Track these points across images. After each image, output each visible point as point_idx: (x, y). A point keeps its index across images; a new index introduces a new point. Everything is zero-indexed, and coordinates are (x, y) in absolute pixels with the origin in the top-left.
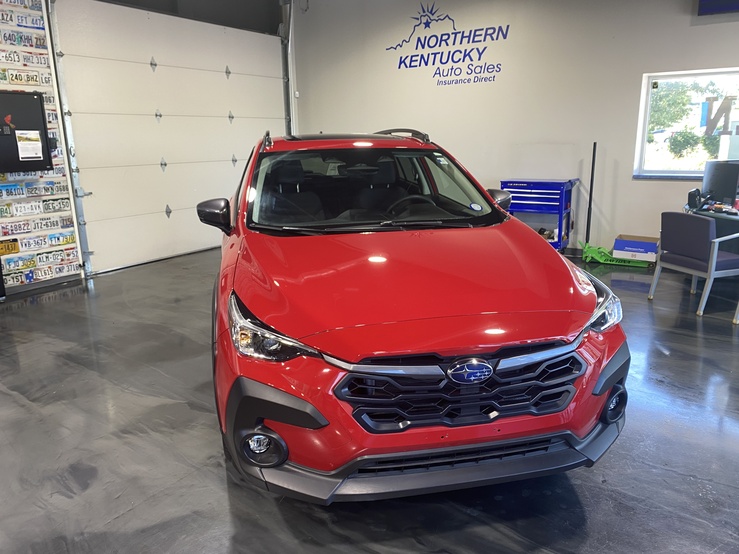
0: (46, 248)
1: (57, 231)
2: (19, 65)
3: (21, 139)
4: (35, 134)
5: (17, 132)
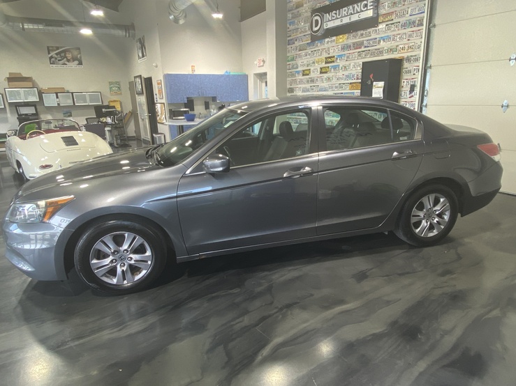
2: (405, 41)
3: (375, 87)
5: (374, 83)
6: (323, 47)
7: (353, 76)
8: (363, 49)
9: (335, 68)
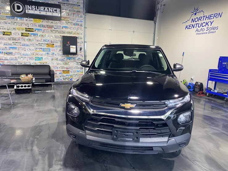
0: (76, 74)
1: (79, 70)
2: (76, 30)
3: (71, 48)
4: (75, 47)
5: (71, 46)
6: (22, 22)
7: (49, 41)
8: (53, 29)
9: (34, 35)
